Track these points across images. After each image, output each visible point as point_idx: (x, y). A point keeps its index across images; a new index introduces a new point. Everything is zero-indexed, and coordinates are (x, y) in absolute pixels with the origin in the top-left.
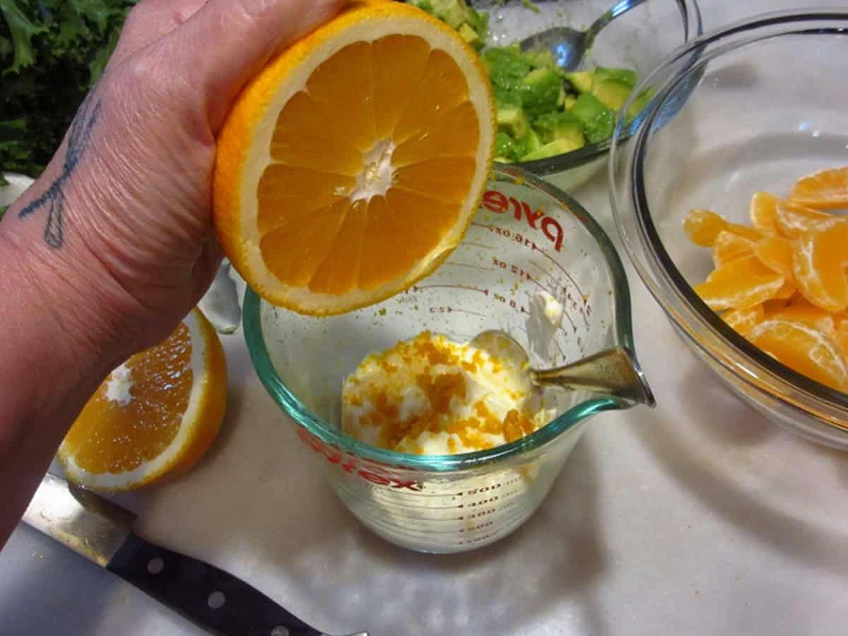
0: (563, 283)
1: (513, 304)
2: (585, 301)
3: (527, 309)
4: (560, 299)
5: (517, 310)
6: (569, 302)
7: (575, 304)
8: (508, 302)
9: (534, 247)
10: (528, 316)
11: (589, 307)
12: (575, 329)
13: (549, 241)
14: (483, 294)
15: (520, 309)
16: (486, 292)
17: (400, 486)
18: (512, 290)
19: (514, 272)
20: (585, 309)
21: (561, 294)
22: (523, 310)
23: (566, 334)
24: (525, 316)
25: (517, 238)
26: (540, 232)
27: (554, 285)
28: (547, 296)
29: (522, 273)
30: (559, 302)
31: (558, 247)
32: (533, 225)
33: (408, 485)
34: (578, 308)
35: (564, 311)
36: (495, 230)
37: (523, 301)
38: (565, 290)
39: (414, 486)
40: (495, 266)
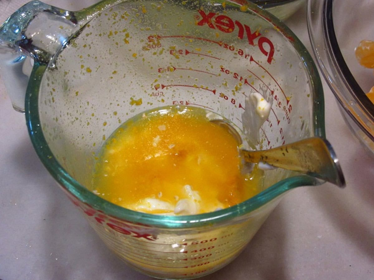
0: (272, 87)
1: (233, 101)
2: (288, 102)
3: (243, 105)
4: (269, 98)
5: (235, 106)
6: (275, 102)
7: (280, 103)
8: (230, 100)
9: (252, 59)
10: (244, 111)
11: (290, 106)
12: (279, 122)
13: (263, 55)
14: (212, 93)
15: (238, 106)
16: (214, 92)
17: (139, 236)
18: (233, 91)
19: (236, 77)
20: (287, 107)
21: (270, 95)
22: (240, 106)
23: (271, 125)
24: (242, 111)
25: (239, 52)
26: (257, 48)
27: (265, 89)
28: (259, 96)
29: (241, 78)
30: (268, 102)
31: (269, 60)
32: (251, 43)
33: (145, 236)
34: (282, 107)
35: (271, 108)
36: (223, 46)
37: (241, 99)
38: (273, 92)
39: (149, 237)
40: (222, 73)
